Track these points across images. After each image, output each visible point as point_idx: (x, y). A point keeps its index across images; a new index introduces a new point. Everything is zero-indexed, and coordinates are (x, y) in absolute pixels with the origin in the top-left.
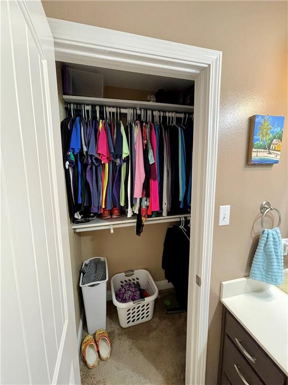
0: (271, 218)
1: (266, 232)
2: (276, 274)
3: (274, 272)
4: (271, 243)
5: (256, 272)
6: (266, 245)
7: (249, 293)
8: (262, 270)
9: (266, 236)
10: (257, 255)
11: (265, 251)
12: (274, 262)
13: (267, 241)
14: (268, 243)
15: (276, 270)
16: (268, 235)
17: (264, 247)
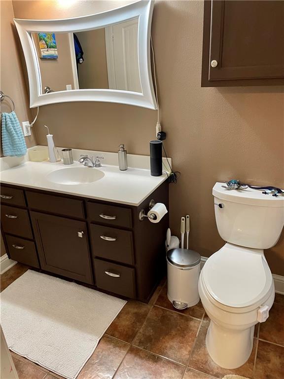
0: (7, 105)
1: (4, 115)
2: (18, 145)
3: (17, 144)
4: (9, 122)
5: (7, 149)
6: (6, 125)
7: (8, 169)
8: (10, 146)
9: (4, 118)
10: (3, 135)
11: (7, 130)
12: (15, 136)
13: (6, 122)
14: (7, 123)
15: (17, 142)
16: (5, 117)
17: (6, 127)
